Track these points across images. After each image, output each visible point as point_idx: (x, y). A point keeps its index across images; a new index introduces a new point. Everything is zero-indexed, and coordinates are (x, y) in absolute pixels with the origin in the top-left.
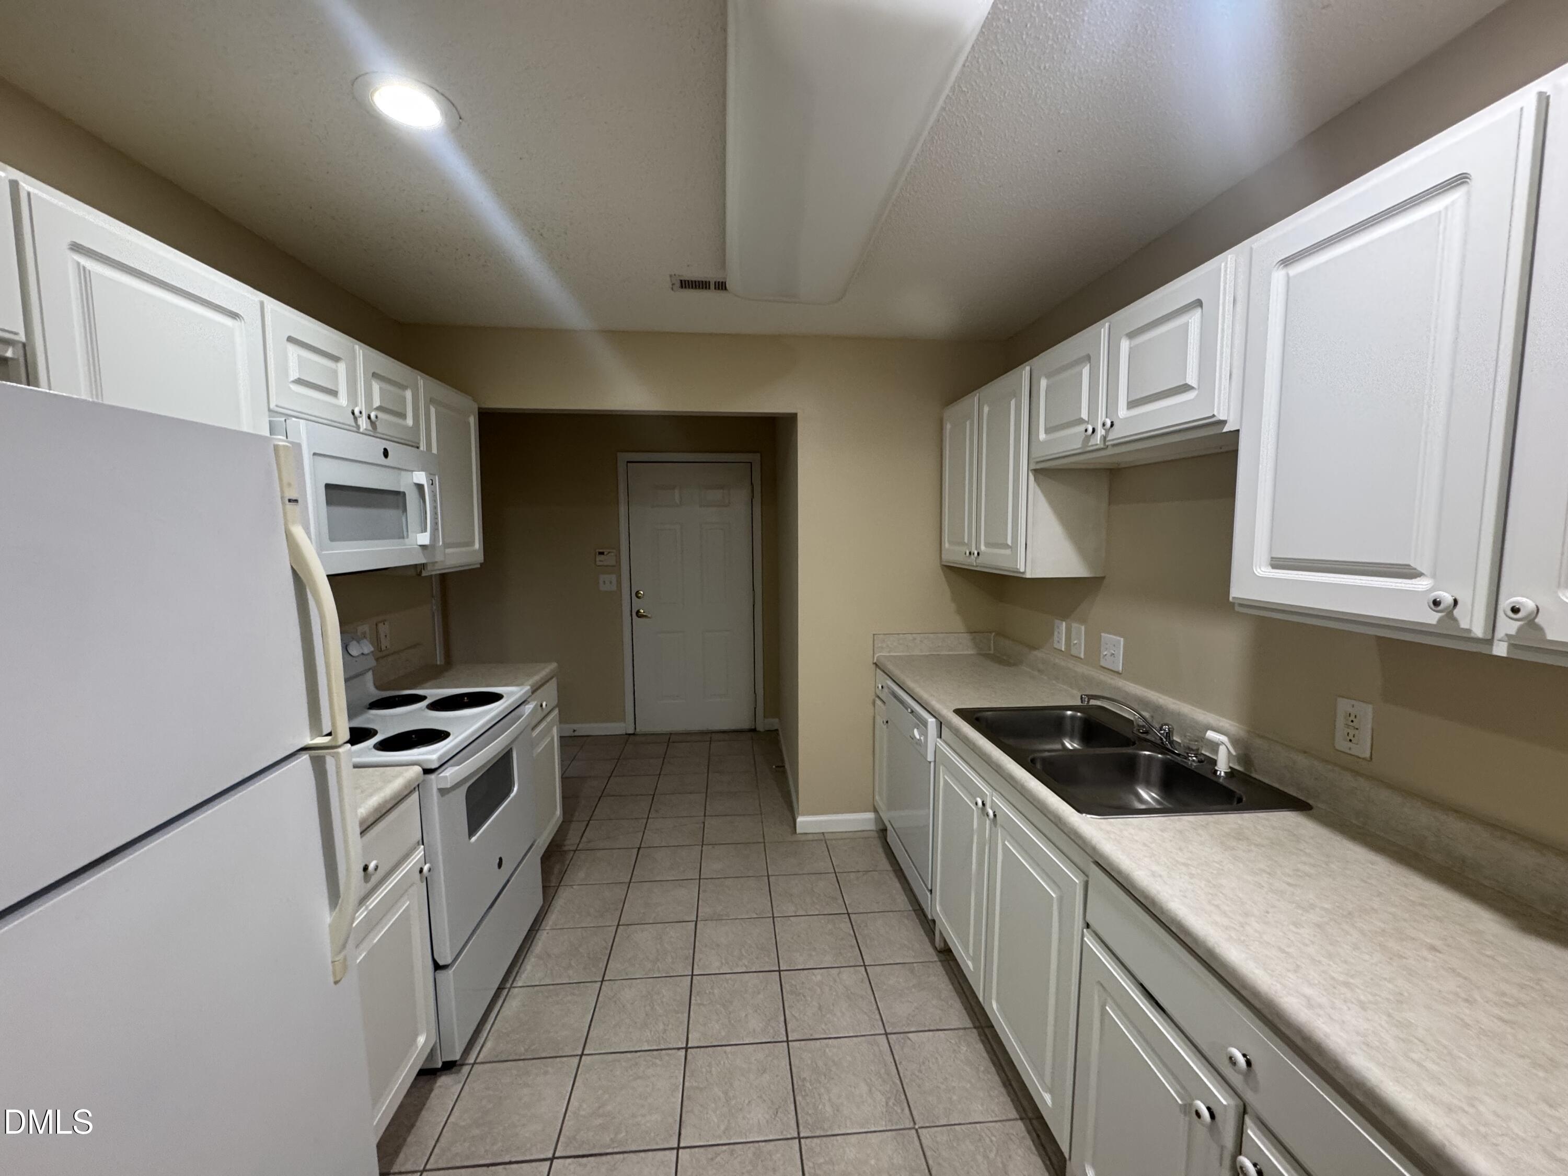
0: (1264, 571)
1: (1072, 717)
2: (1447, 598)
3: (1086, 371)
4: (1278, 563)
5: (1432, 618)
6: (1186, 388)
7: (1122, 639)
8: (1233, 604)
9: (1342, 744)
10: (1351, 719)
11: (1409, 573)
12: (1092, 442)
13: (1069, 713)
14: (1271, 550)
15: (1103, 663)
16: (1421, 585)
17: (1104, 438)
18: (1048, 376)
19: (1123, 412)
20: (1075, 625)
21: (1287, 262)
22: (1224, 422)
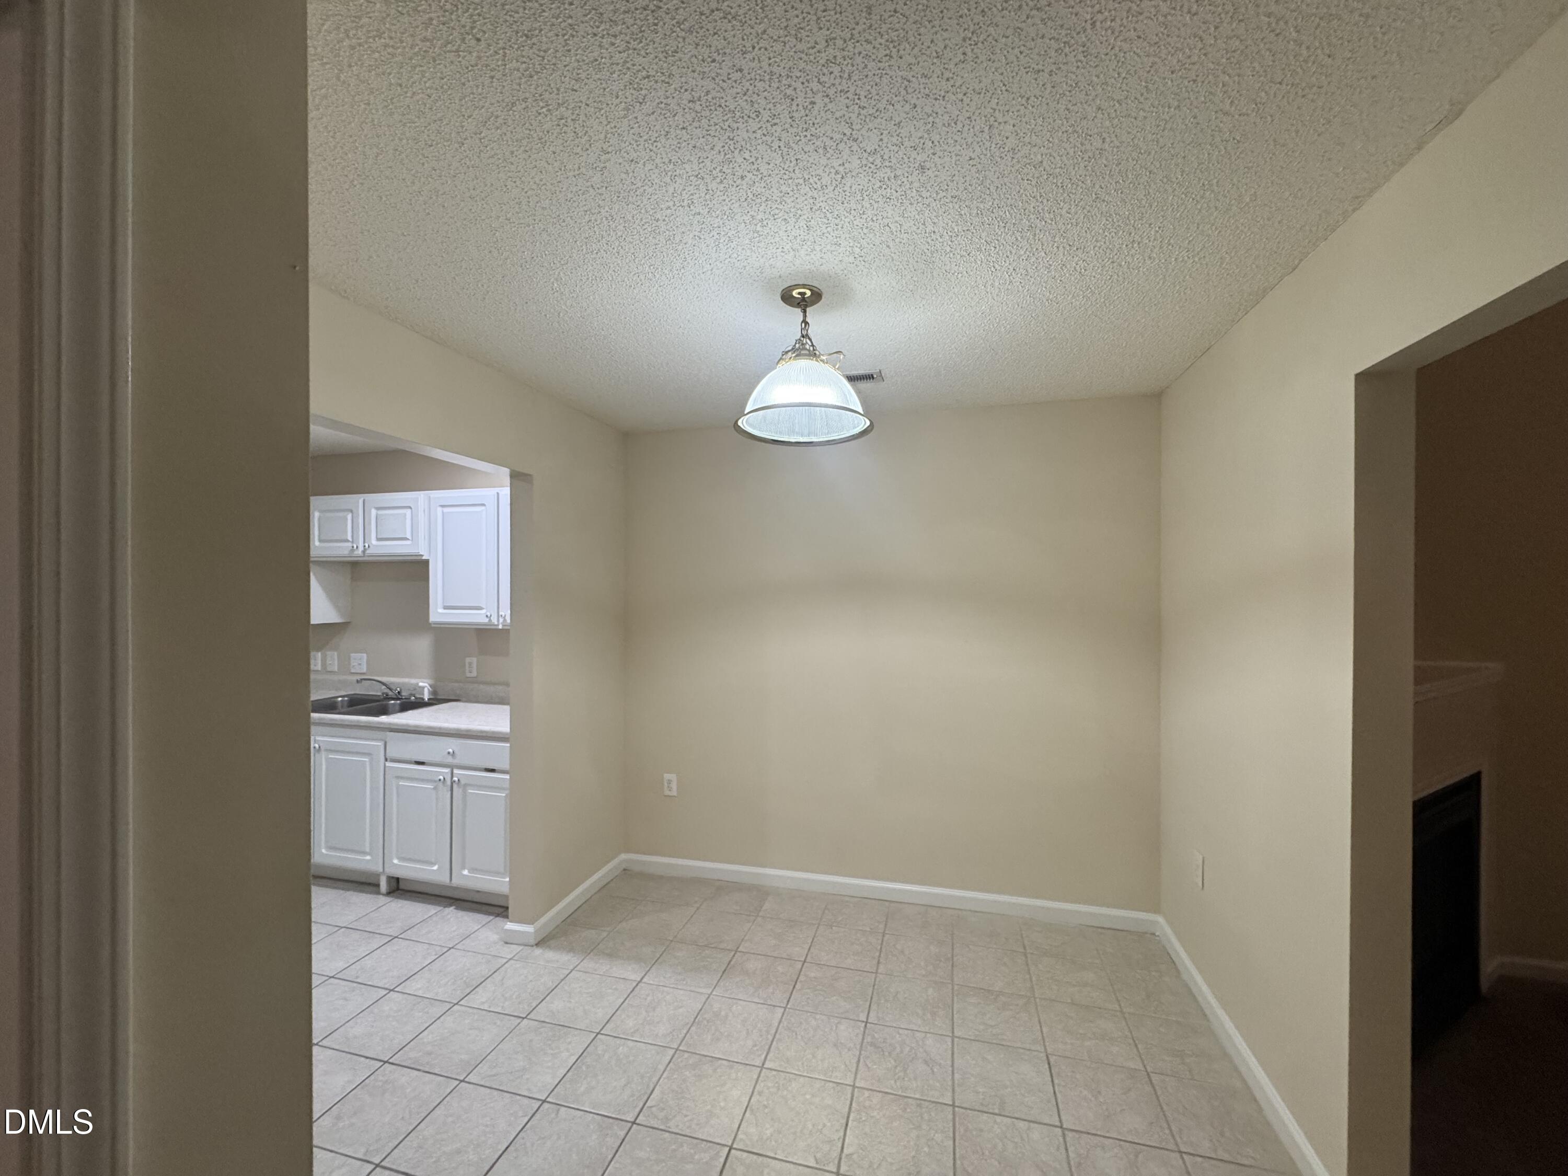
0: (441, 610)
1: (342, 701)
2: (489, 614)
3: (349, 516)
4: (445, 608)
5: (486, 620)
6: (406, 539)
7: (365, 655)
8: (430, 624)
9: (468, 675)
10: (470, 664)
11: (480, 608)
12: (356, 552)
13: (340, 699)
14: (443, 603)
15: (353, 671)
16: (483, 611)
17: (364, 552)
18: (320, 511)
19: (374, 542)
20: (329, 653)
21: (442, 506)
22: (422, 556)
